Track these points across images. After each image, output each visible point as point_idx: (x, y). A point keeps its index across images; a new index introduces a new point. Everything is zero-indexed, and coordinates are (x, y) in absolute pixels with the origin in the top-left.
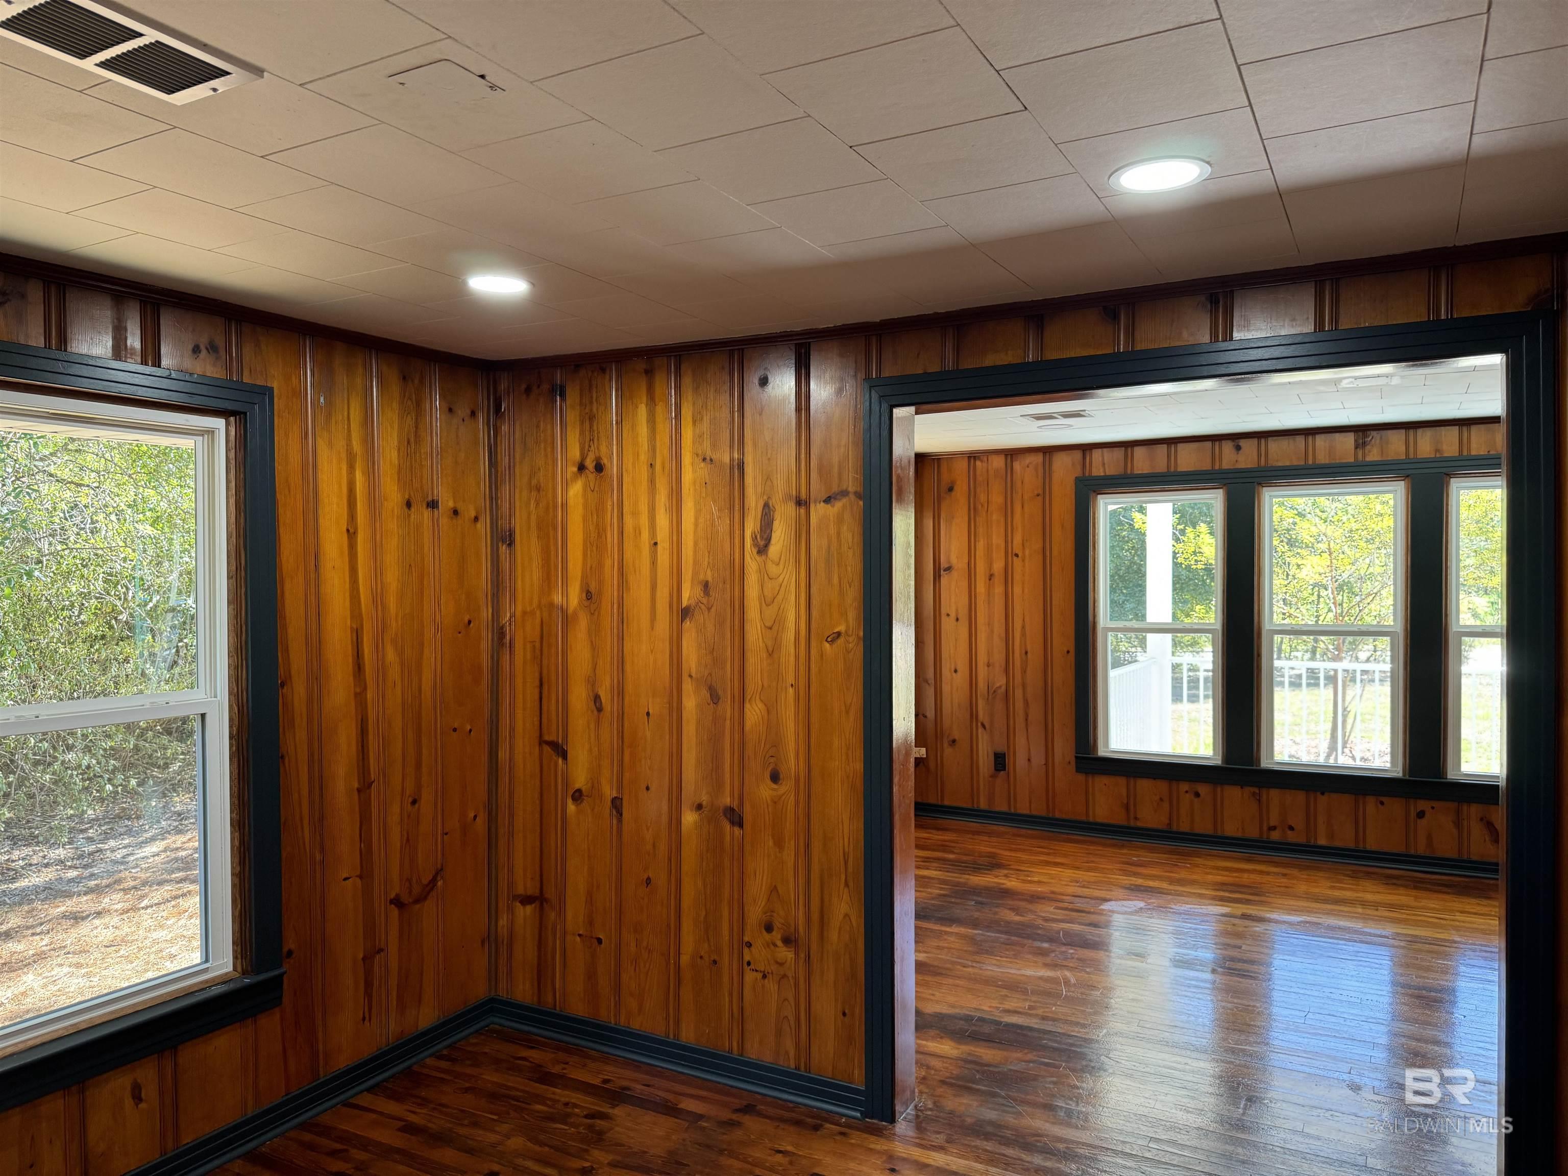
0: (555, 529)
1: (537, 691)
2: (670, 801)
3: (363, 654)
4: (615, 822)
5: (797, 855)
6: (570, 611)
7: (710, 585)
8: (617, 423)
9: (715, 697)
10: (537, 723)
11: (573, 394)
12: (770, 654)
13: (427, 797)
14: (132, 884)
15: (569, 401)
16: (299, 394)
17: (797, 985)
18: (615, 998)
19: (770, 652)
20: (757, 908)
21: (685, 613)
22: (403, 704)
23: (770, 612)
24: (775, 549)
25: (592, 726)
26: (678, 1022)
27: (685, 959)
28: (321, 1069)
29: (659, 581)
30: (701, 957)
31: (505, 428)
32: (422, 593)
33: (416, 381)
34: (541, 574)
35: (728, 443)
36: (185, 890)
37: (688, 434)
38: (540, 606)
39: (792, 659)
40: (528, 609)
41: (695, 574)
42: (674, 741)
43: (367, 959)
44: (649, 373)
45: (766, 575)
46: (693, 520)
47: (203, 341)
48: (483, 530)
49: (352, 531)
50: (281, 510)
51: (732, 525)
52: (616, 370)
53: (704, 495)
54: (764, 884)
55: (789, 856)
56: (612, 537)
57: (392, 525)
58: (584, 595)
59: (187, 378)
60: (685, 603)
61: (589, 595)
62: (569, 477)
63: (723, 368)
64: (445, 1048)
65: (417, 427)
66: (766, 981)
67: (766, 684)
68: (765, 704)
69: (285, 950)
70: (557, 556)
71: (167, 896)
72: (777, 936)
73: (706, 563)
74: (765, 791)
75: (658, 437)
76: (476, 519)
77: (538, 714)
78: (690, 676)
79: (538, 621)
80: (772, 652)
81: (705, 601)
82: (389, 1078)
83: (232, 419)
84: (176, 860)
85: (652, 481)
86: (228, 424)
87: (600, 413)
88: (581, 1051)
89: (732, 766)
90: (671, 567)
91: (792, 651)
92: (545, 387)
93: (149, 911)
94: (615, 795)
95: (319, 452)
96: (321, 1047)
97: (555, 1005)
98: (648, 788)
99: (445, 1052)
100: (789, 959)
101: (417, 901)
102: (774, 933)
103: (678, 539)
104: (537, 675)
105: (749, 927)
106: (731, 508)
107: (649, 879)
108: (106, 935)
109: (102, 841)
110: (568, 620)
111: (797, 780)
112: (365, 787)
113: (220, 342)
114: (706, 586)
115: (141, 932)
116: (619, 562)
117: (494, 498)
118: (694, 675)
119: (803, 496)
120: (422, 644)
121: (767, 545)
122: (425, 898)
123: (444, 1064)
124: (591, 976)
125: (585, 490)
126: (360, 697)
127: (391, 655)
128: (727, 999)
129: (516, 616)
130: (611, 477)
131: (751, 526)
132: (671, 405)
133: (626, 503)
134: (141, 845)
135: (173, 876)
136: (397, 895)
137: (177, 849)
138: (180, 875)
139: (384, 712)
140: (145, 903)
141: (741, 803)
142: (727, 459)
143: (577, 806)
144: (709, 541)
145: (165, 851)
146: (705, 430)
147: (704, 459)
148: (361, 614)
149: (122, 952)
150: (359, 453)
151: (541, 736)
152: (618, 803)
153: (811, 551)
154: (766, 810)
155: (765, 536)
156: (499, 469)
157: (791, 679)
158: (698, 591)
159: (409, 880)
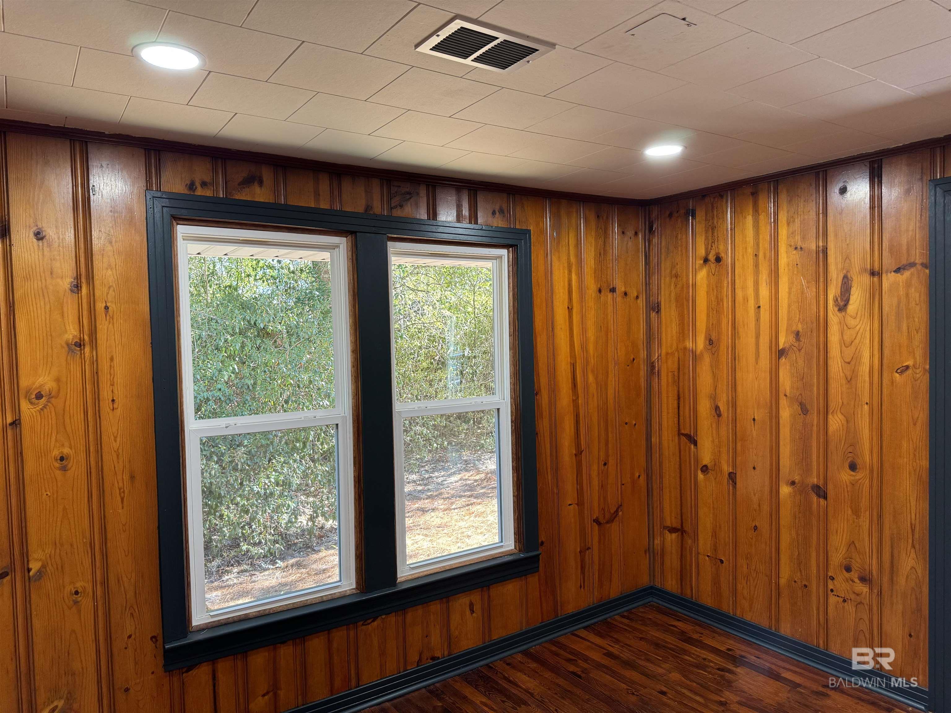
0: (688, 301)
1: (676, 402)
2: (771, 477)
3: (577, 377)
4: (731, 488)
5: (871, 521)
6: (698, 352)
7: (800, 334)
8: (731, 229)
9: (804, 410)
10: (676, 422)
11: (700, 214)
12: (849, 381)
13: (612, 462)
14: (447, 496)
15: (698, 219)
16: (543, 232)
17: (871, 610)
18: (733, 598)
19: (849, 379)
20: (839, 555)
21: (781, 353)
22: (598, 406)
23: (849, 353)
24: (852, 308)
25: (714, 426)
26: (778, 621)
27: (783, 581)
28: (559, 612)
29: (761, 332)
30: (795, 582)
31: (655, 240)
32: (607, 342)
33: (605, 218)
34: (678, 329)
35: (815, 235)
36: (472, 502)
37: (783, 232)
38: (677, 350)
39: (867, 385)
40: (670, 351)
41: (789, 326)
42: (774, 438)
43: (582, 552)
44: (754, 194)
45: (845, 326)
46: (787, 290)
47: (497, 208)
48: (641, 305)
49: (570, 308)
50: (535, 298)
51: (818, 293)
52: (731, 196)
53: (795, 272)
54: (844, 540)
55: (864, 522)
56: (727, 304)
57: (591, 303)
58: (708, 342)
59: (490, 229)
60: (781, 347)
61: (711, 342)
62: (697, 267)
63: (811, 185)
64: (627, 611)
65: (604, 245)
66: (846, 604)
67: (845, 403)
68: (845, 416)
69: (540, 541)
70: (689, 318)
71: (464, 504)
72: (854, 575)
73: (797, 319)
74: (846, 476)
75: (761, 237)
76: (637, 297)
77: (677, 416)
78: (786, 395)
79: (676, 359)
80: (850, 380)
81: (796, 344)
82: (596, 623)
83: (511, 249)
84: (466, 485)
85: (756, 265)
86: (508, 252)
87: (719, 224)
88: (711, 628)
89: (818, 457)
90: (771, 321)
91: (867, 379)
92: (682, 211)
93: (456, 511)
94: (731, 471)
95: (553, 264)
96: (559, 598)
97: (692, 597)
98: (754, 468)
99: (625, 614)
100: (864, 592)
101: (608, 522)
102: (852, 573)
103: (775, 304)
104: (676, 392)
105: (832, 567)
106: (817, 281)
107: (756, 526)
108: (438, 521)
109: (432, 473)
110: (696, 358)
111: (872, 471)
112: (579, 453)
113: (505, 206)
114: (797, 334)
115: (453, 522)
116: (732, 322)
117: (648, 284)
118: (788, 395)
119: (876, 268)
120: (607, 372)
121: (846, 305)
122: (613, 521)
123: (625, 621)
124: (716, 582)
125: (708, 275)
126: (575, 402)
127: (591, 378)
128: (815, 612)
129: (662, 356)
130: (727, 265)
131: (833, 291)
132: (771, 214)
133: (737, 281)
134: (449, 476)
135: (466, 494)
136: (597, 517)
137: (466, 479)
138: (468, 493)
139: (588, 412)
140: (453, 507)
141: (826, 483)
142: (814, 247)
143: (704, 475)
144: (800, 304)
145: (461, 480)
146: (796, 229)
147: (796, 248)
148: (575, 355)
149: (445, 531)
150: (574, 263)
151: (679, 430)
152: (733, 475)
153: (883, 308)
154: (846, 489)
155: (845, 299)
156: (651, 266)
157: (866, 399)
158: (792, 338)
159: (603, 509)
